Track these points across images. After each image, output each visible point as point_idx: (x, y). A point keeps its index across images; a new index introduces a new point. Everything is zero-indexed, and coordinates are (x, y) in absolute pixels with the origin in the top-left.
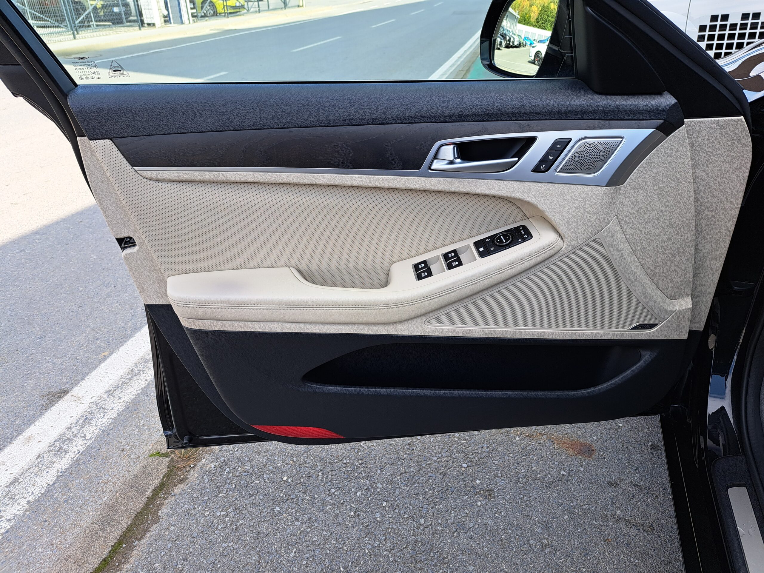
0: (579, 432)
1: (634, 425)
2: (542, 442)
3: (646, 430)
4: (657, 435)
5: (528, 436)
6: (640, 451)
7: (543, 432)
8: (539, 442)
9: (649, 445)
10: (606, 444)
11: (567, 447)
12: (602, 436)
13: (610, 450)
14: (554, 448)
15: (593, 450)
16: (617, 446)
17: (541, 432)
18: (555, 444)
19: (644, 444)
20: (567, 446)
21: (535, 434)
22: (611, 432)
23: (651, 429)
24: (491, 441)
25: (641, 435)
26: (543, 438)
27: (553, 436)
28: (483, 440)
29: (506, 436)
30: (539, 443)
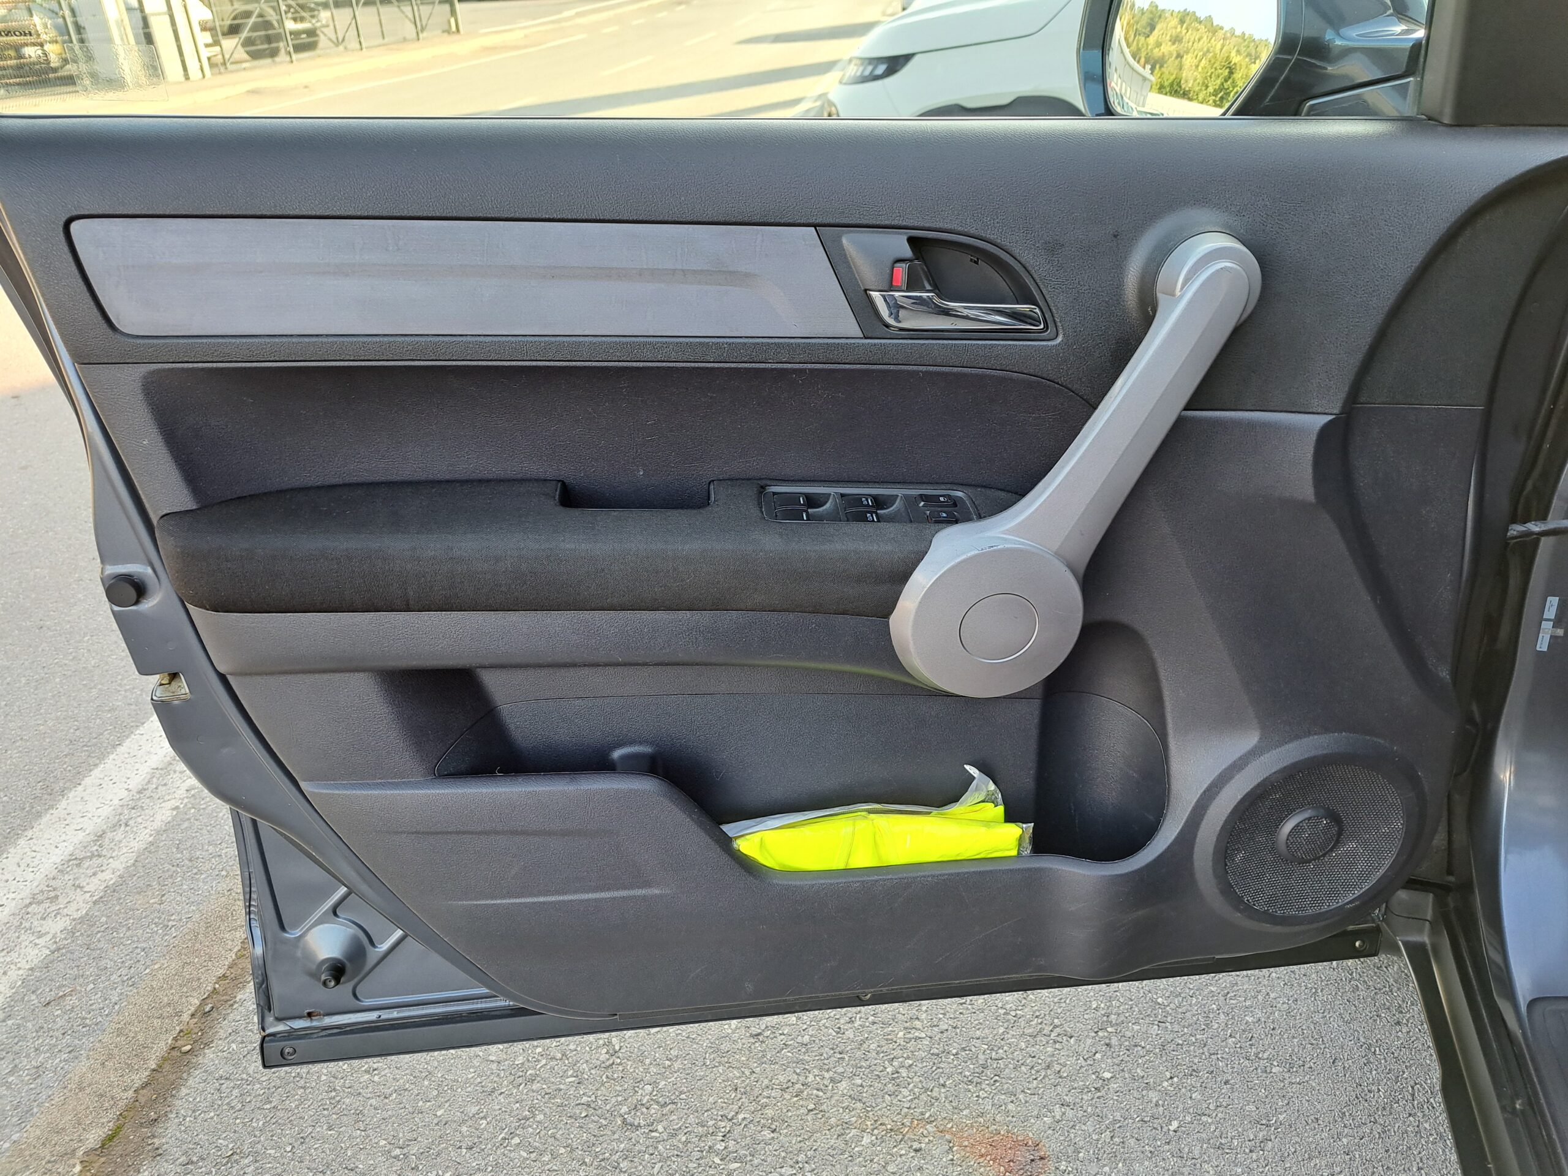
0: (1011, 1107)
1: (1139, 1070)
2: (923, 1145)
3: (1165, 1084)
4: (1191, 1098)
5: (891, 1130)
6: (1153, 1150)
7: (927, 1115)
8: (916, 1145)
9: (1172, 1128)
10: (1072, 1135)
11: (982, 1156)
12: (1064, 1114)
13: (1081, 1155)
14: (952, 1160)
15: (1042, 1158)
16: (1098, 1140)
17: (922, 1114)
18: (955, 1149)
19: (1162, 1128)
20: (983, 1151)
21: (907, 1121)
22: (1085, 1097)
23: (1175, 1079)
24: (801, 1157)
25: (1154, 1100)
26: (925, 1132)
27: (949, 1126)
28: (783, 1154)
29: (839, 1136)
30: (916, 1151)
